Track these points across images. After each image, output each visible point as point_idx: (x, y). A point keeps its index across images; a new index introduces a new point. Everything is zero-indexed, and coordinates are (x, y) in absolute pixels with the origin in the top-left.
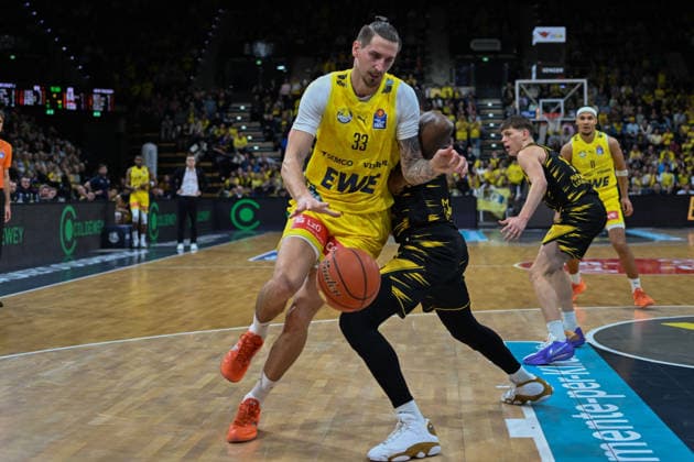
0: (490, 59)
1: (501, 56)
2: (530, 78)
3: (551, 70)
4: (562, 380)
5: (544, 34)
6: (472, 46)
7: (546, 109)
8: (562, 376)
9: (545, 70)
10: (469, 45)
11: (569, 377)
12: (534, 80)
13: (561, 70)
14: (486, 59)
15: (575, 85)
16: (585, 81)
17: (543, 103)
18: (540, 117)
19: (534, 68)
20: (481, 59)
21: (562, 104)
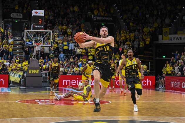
0: (18, 21)
1: (22, 20)
2: (31, 29)
3: (38, 26)
5: (36, 13)
6: (11, 16)
7: (36, 41)
9: (36, 26)
10: (10, 15)
12: (32, 30)
14: (16, 21)
15: (48, 32)
16: (51, 31)
17: (35, 39)
18: (34, 44)
19: (32, 25)
20: (15, 21)
21: (42, 40)
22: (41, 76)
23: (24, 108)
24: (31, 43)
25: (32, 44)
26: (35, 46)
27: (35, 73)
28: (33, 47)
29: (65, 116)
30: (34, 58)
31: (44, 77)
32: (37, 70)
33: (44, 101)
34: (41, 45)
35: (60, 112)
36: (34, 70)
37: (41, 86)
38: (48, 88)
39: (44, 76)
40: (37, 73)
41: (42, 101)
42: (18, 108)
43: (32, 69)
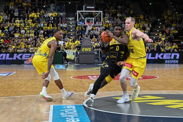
0: (71, 3)
1: (75, 2)
3: (90, 7)
4: (67, 118)
7: (88, 21)
8: (68, 117)
9: (88, 7)
11: (70, 118)
12: (84, 11)
13: (94, 7)
14: (70, 3)
15: (99, 12)
16: (102, 12)
17: (87, 19)
18: (87, 24)
19: (84, 6)
20: (68, 3)
21: (94, 20)
22: (94, 54)
23: (78, 84)
24: (83, 23)
25: (85, 24)
26: (87, 26)
27: (87, 51)
28: (85, 27)
29: (115, 90)
30: (87, 36)
31: (96, 55)
32: (90, 48)
33: (96, 77)
34: (92, 25)
35: (111, 87)
36: (87, 48)
37: (94, 63)
38: (100, 64)
39: (96, 53)
40: (90, 51)
41: (94, 77)
42: (72, 83)
43: (85, 48)
